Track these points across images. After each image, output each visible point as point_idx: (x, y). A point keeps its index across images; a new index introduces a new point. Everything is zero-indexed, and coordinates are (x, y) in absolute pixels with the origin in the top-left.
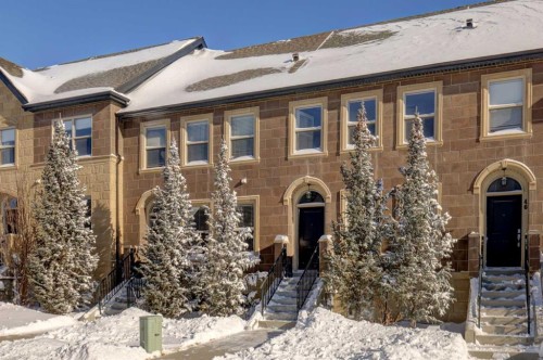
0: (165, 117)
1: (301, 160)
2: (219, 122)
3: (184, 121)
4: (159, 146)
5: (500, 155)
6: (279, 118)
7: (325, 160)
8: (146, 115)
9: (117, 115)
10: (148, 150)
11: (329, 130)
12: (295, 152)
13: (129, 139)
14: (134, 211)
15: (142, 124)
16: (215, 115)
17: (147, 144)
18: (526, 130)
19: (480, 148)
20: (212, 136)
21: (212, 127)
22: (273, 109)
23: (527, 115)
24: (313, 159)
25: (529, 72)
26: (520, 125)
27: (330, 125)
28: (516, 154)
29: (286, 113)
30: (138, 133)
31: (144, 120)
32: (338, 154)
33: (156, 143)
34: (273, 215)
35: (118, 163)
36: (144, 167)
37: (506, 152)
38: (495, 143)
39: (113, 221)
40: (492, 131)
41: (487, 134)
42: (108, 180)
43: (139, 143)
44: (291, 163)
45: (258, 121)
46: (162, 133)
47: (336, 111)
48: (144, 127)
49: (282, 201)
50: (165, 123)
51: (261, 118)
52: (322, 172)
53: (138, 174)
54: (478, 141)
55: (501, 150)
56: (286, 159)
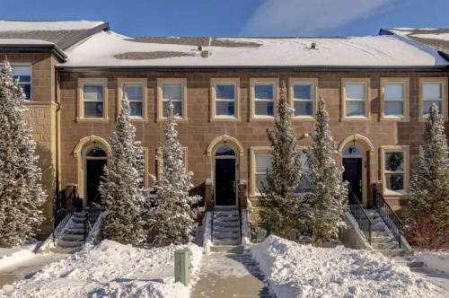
0: (103, 76)
1: (221, 123)
2: (153, 86)
3: (121, 81)
4: (96, 100)
5: (352, 131)
6: (202, 90)
7: (238, 124)
8: (84, 72)
9: (56, 68)
10: (85, 103)
11: (241, 102)
12: (216, 117)
13: (66, 91)
14: (72, 154)
15: (80, 80)
16: (148, 80)
17: (83, 97)
18: (368, 117)
19: (342, 125)
20: (146, 97)
21: (146, 90)
22: (198, 82)
23: (368, 107)
24: (229, 123)
25: (368, 80)
26: (363, 114)
27: (242, 100)
28: (362, 131)
29: (208, 86)
30: (75, 87)
31: (82, 76)
32: (248, 121)
33: (94, 97)
34: (199, 163)
35: (57, 110)
36: (82, 117)
37: (356, 129)
38: (350, 123)
39: (54, 162)
40: (348, 115)
41: (346, 118)
42: (49, 125)
43: (76, 95)
44: (213, 124)
45: (186, 89)
46: (100, 89)
47: (246, 90)
48: (82, 82)
49: (206, 153)
50: (103, 82)
51: (188, 87)
52: (236, 134)
53: (76, 121)
54: (340, 121)
55: (353, 128)
56: (209, 121)
